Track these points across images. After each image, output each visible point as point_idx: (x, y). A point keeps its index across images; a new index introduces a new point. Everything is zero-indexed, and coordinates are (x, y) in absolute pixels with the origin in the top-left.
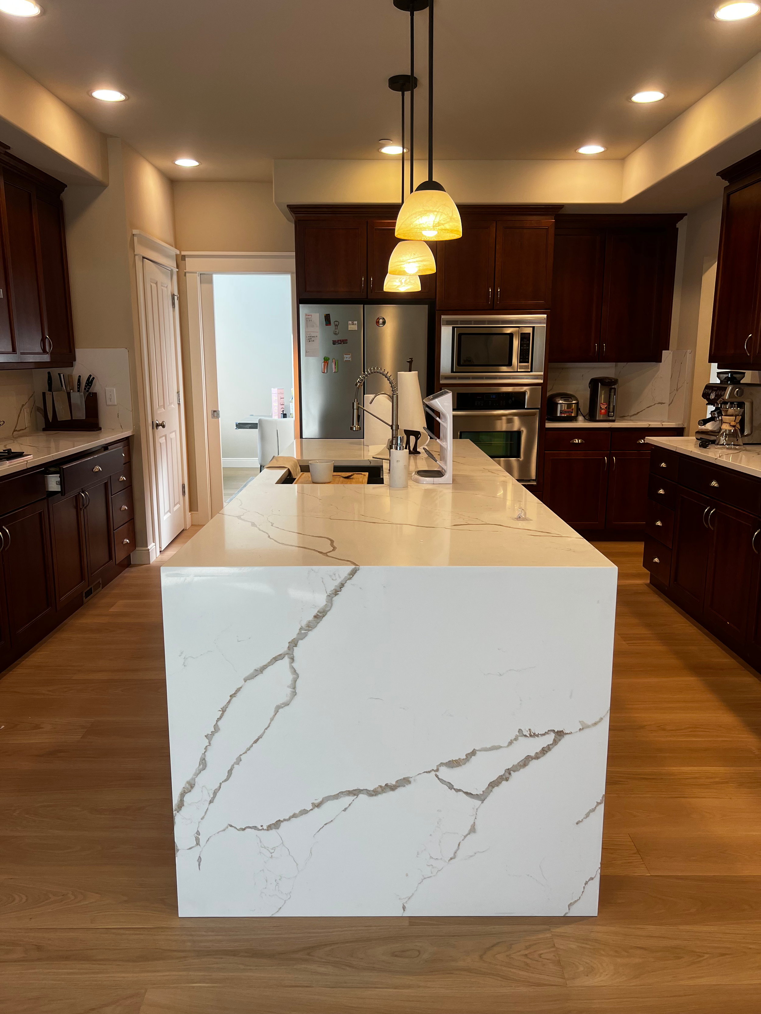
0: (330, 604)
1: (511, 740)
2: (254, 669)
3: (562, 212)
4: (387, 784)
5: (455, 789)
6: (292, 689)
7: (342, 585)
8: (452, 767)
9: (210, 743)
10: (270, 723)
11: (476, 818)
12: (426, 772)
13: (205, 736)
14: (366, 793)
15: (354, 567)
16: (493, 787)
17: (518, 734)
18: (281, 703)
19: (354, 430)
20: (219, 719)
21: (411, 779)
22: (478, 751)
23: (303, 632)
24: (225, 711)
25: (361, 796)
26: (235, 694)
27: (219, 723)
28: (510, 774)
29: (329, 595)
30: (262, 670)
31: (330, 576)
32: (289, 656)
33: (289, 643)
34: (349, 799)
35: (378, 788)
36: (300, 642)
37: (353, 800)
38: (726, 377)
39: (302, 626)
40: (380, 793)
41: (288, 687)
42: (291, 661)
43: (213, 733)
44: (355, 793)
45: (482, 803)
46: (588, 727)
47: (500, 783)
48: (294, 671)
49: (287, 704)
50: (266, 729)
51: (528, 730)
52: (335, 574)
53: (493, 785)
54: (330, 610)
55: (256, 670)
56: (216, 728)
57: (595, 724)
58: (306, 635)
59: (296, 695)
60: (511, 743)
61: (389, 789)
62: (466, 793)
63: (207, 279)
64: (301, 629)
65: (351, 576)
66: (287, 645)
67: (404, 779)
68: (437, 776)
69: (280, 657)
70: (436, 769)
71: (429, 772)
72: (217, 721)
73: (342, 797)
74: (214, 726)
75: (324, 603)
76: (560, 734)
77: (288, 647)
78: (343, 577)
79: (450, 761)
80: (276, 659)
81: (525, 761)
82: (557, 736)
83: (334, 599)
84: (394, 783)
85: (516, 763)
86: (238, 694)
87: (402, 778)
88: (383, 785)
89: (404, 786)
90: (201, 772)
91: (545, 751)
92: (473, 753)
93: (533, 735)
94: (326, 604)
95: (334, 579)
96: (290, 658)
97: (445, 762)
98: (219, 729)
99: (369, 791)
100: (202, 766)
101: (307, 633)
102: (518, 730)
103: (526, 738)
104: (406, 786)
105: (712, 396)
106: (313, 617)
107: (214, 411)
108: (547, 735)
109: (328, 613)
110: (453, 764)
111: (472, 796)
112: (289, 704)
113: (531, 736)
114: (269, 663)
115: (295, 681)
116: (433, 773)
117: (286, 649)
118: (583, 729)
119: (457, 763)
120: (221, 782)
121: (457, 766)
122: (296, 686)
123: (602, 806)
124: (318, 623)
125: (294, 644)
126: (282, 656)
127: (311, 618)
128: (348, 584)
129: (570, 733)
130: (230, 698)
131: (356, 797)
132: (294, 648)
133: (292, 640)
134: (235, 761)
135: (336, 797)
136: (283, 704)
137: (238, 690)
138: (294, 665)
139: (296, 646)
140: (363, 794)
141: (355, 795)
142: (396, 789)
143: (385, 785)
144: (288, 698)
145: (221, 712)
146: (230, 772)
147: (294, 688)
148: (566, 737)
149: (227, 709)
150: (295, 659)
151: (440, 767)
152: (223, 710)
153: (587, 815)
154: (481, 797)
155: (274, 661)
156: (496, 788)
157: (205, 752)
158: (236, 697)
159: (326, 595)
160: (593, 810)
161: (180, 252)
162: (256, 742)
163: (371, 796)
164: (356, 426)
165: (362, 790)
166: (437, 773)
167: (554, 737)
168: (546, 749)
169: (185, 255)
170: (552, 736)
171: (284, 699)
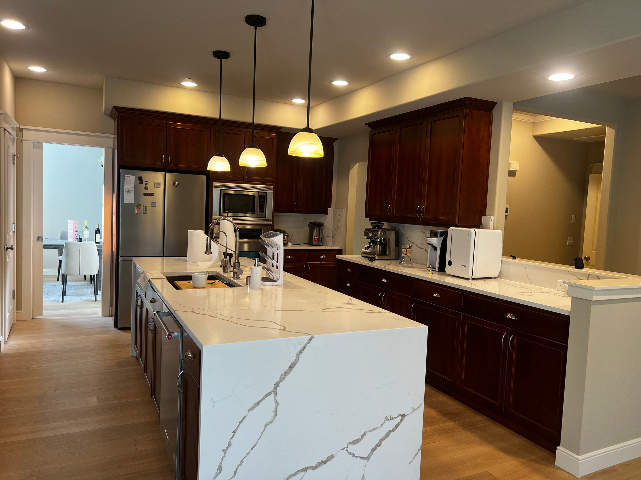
0: (298, 359)
1: (382, 423)
2: (254, 403)
3: (280, 130)
4: (322, 460)
5: (355, 456)
6: (275, 412)
7: (304, 347)
8: (355, 444)
9: (225, 455)
10: (261, 435)
11: (365, 471)
12: (342, 449)
13: (223, 451)
14: (311, 468)
15: (311, 336)
16: (373, 451)
17: (385, 419)
18: (268, 422)
19: (208, 254)
20: (231, 438)
21: (334, 455)
22: (367, 432)
23: (282, 377)
24: (236, 432)
25: (308, 471)
26: (242, 420)
27: (231, 441)
28: (381, 442)
29: (297, 354)
30: (258, 403)
31: (299, 342)
32: (274, 392)
33: (275, 385)
34: (302, 474)
35: (317, 464)
36: (281, 384)
37: (304, 474)
38: (375, 225)
39: (282, 374)
40: (318, 467)
41: (273, 411)
42: (275, 395)
43: (227, 448)
44: (305, 470)
45: (368, 461)
46: (415, 410)
47: (376, 448)
48: (277, 402)
49: (271, 422)
50: (259, 440)
51: (390, 416)
52: (301, 341)
53: (374, 450)
54: (297, 362)
55: (255, 404)
56: (230, 444)
57: (418, 408)
58: (284, 379)
59: (276, 416)
60: (382, 425)
61: (323, 463)
62: (361, 457)
63: (38, 146)
64: (281, 376)
65: (310, 342)
66: (274, 386)
67: (331, 455)
68: (347, 451)
69: (269, 394)
70: (347, 446)
71: (343, 449)
72: (230, 440)
73: (299, 473)
74: (229, 443)
75: (295, 358)
76: (403, 416)
77: (274, 387)
78: (305, 343)
79: (354, 441)
80: (267, 396)
81: (388, 434)
82: (402, 417)
83: (300, 356)
84: (326, 459)
85: (384, 436)
86: (244, 421)
87: (330, 455)
88: (320, 462)
89: (331, 460)
90: (218, 475)
91: (397, 426)
92: (365, 434)
93: (392, 419)
94: (296, 359)
95: (301, 344)
96: (274, 394)
97: (351, 442)
98: (231, 445)
99: (313, 467)
100: (219, 470)
101: (285, 377)
102: (385, 417)
103: (389, 421)
104: (332, 460)
105: (370, 235)
106: (288, 367)
107: (39, 237)
108: (398, 418)
109: (297, 364)
110: (355, 442)
111: (363, 458)
112: (272, 422)
113: (391, 419)
114: (263, 398)
115: (276, 407)
116: (345, 449)
117: (272, 388)
118: (413, 411)
119: (357, 441)
120: (230, 479)
121: (357, 443)
122: (277, 410)
123: (421, 451)
124: (291, 371)
125: (277, 385)
126: (270, 393)
127: (287, 368)
128: (308, 346)
129: (408, 415)
130: (239, 424)
131: (306, 472)
132: (277, 387)
133: (277, 383)
134: (239, 463)
135: (295, 474)
136: (269, 422)
137: (244, 418)
138: (276, 398)
139: (278, 386)
140: (309, 469)
141: (305, 471)
142: (327, 462)
143: (321, 461)
144: (272, 418)
145: (233, 433)
146: (236, 472)
147: (276, 412)
148: (406, 417)
149: (237, 431)
150: (277, 394)
151: (349, 445)
152: (235, 432)
153: (414, 458)
154: (367, 459)
155: (266, 396)
156: (375, 451)
157: (221, 461)
158: (243, 422)
159: (296, 354)
160: (417, 454)
161: (19, 126)
162: (252, 449)
163: (313, 470)
164: (209, 251)
165: (309, 467)
166: (347, 449)
167: (401, 418)
168: (397, 425)
169: (22, 128)
170: (400, 417)
171: (270, 419)
